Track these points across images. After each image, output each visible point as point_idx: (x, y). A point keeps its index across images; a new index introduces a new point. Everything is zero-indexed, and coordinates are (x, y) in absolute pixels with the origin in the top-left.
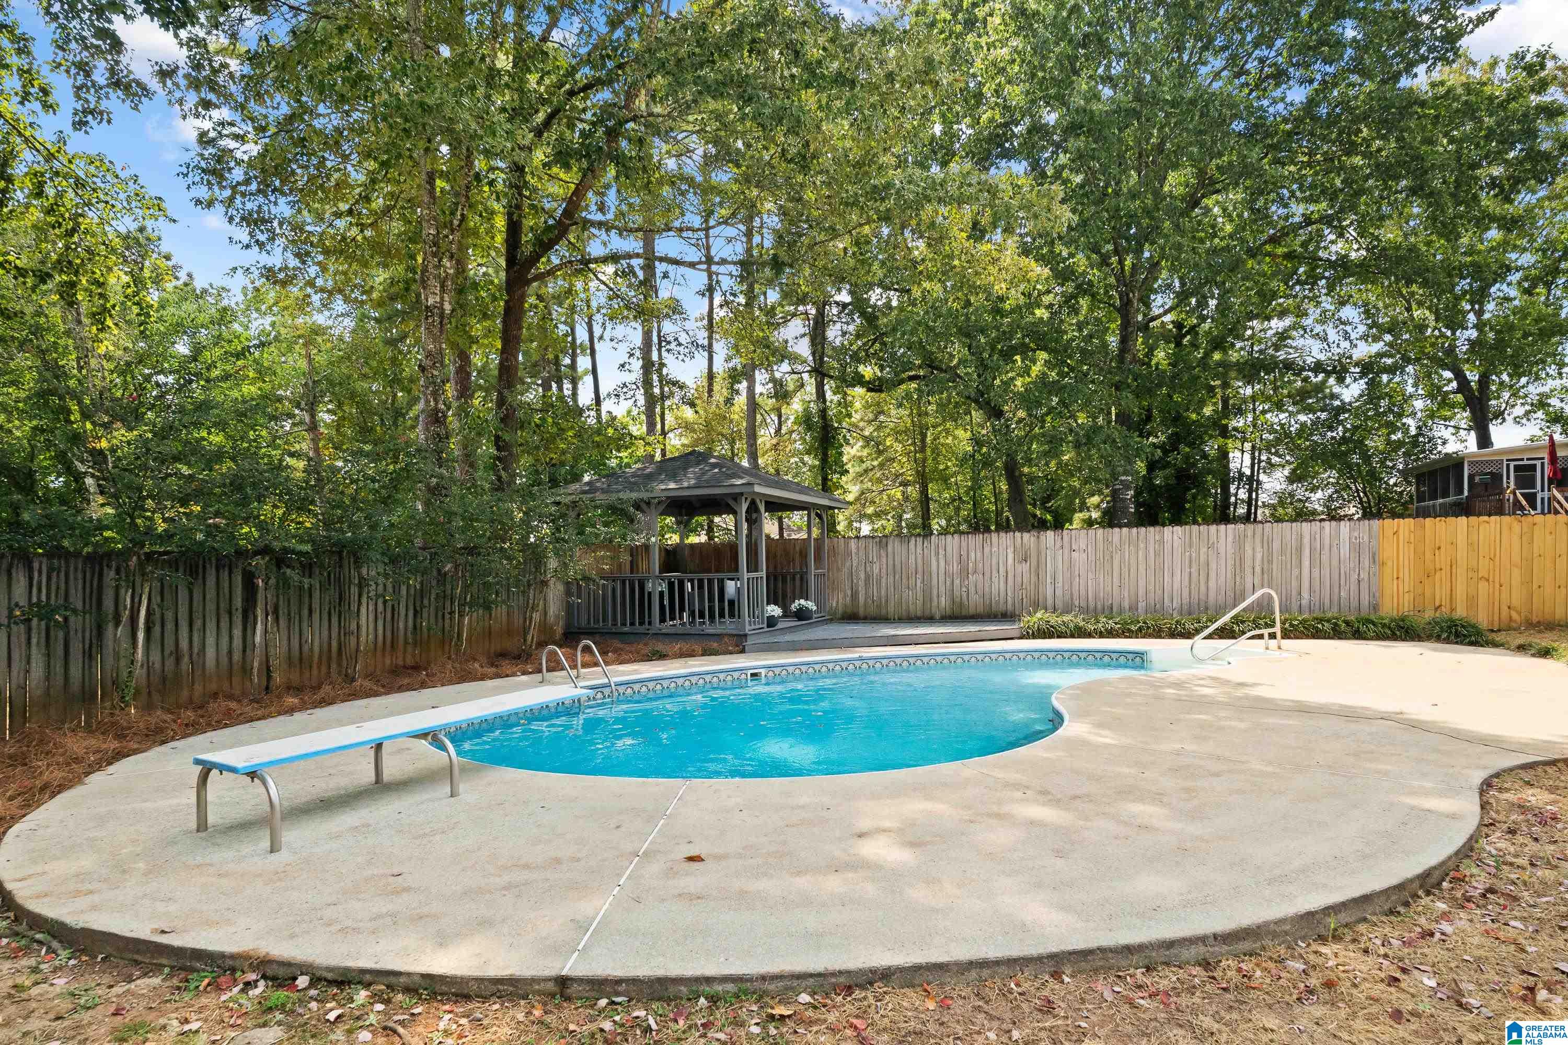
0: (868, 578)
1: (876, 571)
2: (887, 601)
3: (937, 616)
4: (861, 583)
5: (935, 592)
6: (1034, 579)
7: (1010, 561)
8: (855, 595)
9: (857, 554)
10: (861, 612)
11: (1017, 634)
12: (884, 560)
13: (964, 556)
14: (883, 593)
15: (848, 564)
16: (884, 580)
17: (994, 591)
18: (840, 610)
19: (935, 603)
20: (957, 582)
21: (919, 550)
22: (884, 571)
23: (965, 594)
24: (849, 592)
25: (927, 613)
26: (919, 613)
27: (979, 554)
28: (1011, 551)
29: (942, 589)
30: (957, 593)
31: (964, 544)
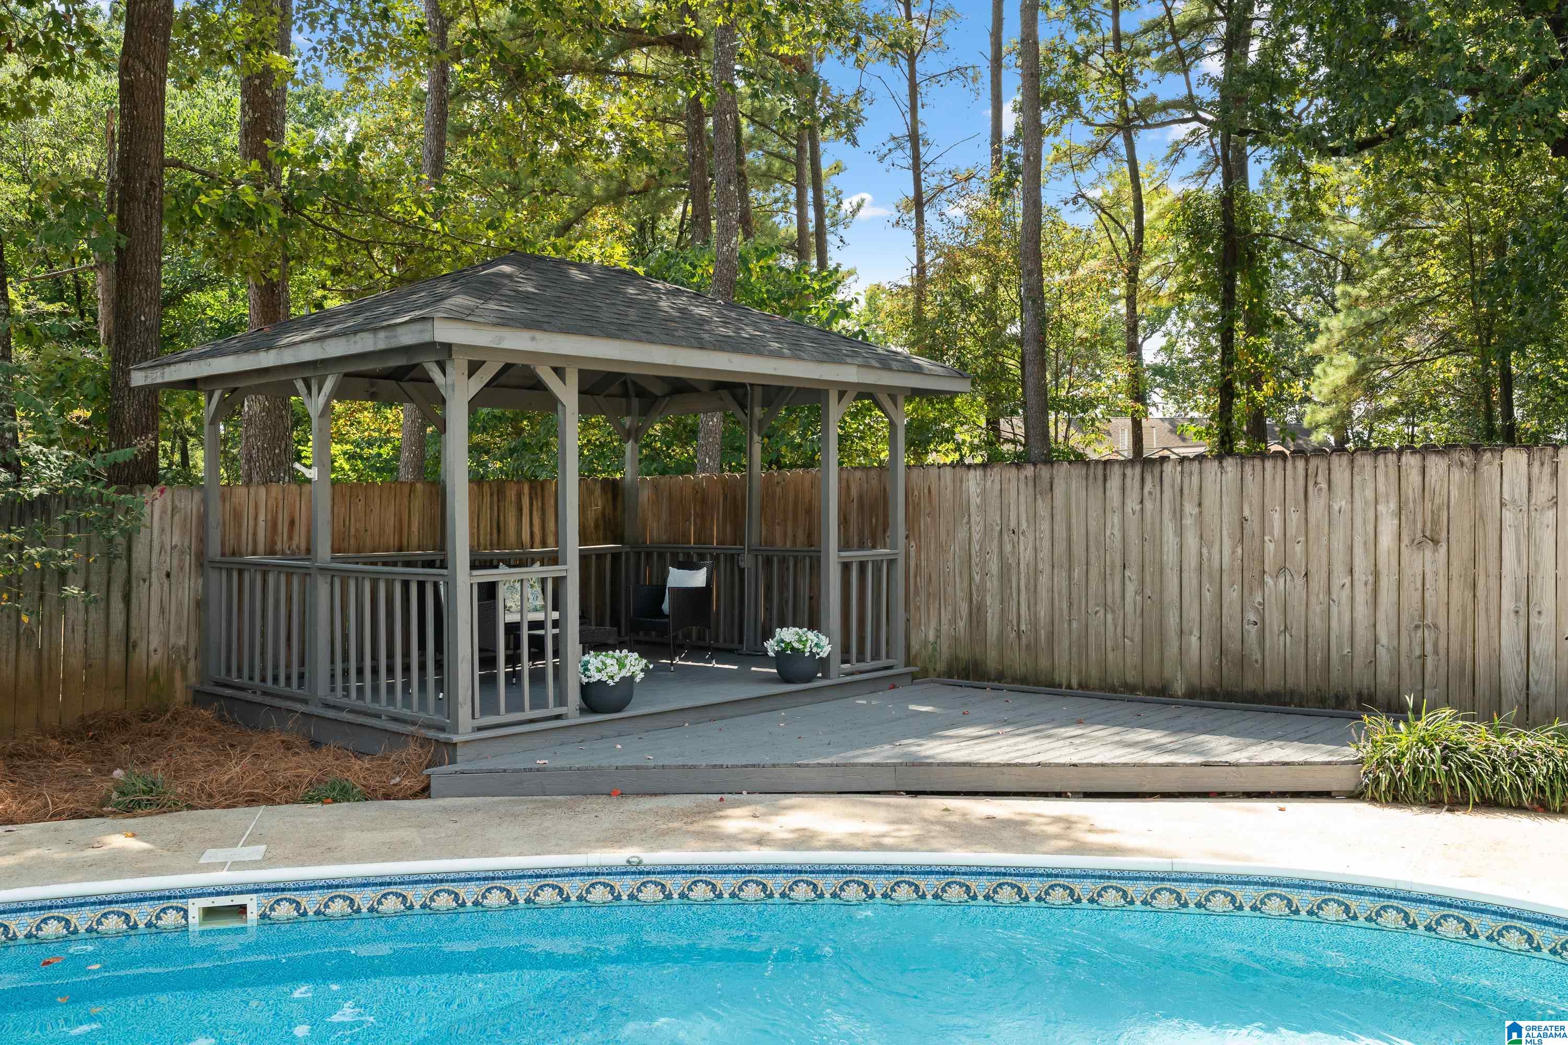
0: (1005, 571)
1: (1026, 555)
2: (1051, 635)
3: (1179, 687)
4: (992, 585)
5: (1172, 620)
6: (1459, 595)
7: (1386, 540)
8: (977, 615)
9: (983, 508)
10: (992, 661)
11: (1343, 779)
12: (1045, 526)
13: (1253, 525)
14: (1042, 613)
15: (962, 534)
16: (1044, 580)
17: (1339, 624)
18: (945, 650)
19: (1173, 649)
20: (1232, 595)
21: (1132, 504)
22: (1044, 554)
23: (1253, 630)
24: (964, 607)
25: (1152, 678)
26: (1132, 677)
27: (1294, 518)
28: (1387, 509)
29: (1192, 612)
30: (1232, 626)
31: (1252, 487)
